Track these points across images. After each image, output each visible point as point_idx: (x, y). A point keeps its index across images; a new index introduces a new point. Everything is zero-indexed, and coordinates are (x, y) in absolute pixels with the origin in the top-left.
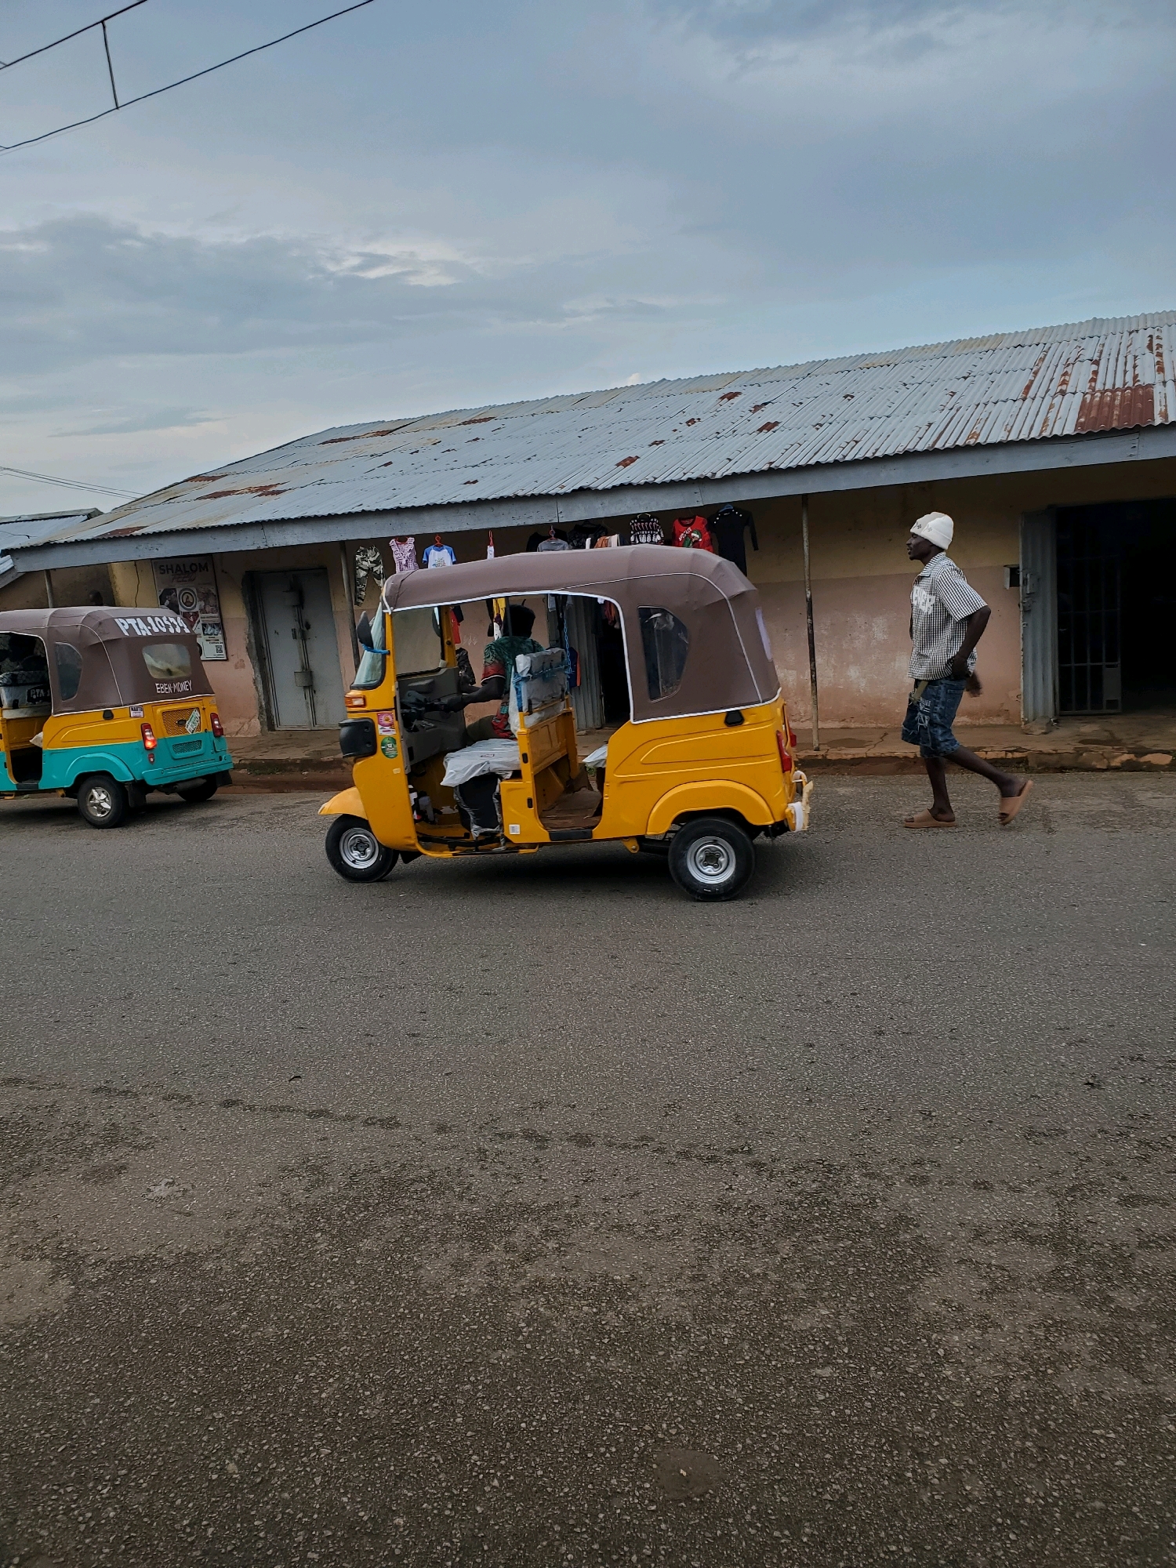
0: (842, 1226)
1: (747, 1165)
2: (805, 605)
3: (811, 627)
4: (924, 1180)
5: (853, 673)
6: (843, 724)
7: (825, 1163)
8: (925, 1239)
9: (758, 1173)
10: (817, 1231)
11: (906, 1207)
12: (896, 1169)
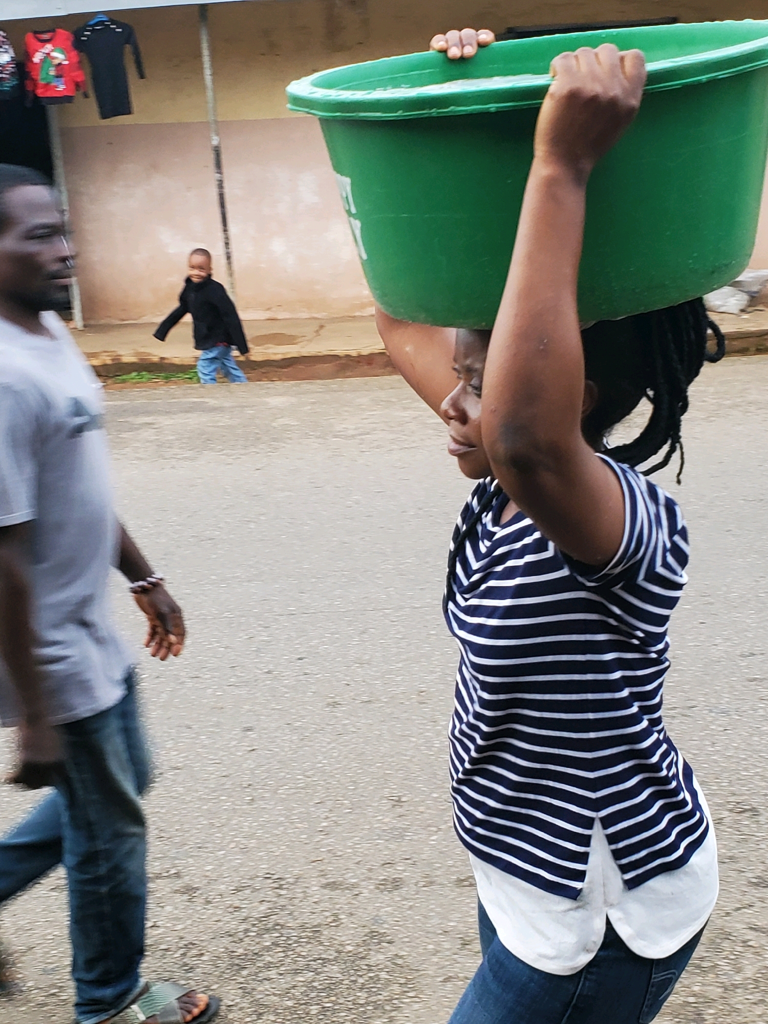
0: (299, 956)
1: (176, 892)
2: (211, 156)
3: (221, 185)
4: (397, 884)
5: (278, 246)
6: (268, 315)
7: (276, 877)
8: (401, 957)
9: (189, 900)
10: (268, 966)
11: (376, 920)
12: (363, 874)
